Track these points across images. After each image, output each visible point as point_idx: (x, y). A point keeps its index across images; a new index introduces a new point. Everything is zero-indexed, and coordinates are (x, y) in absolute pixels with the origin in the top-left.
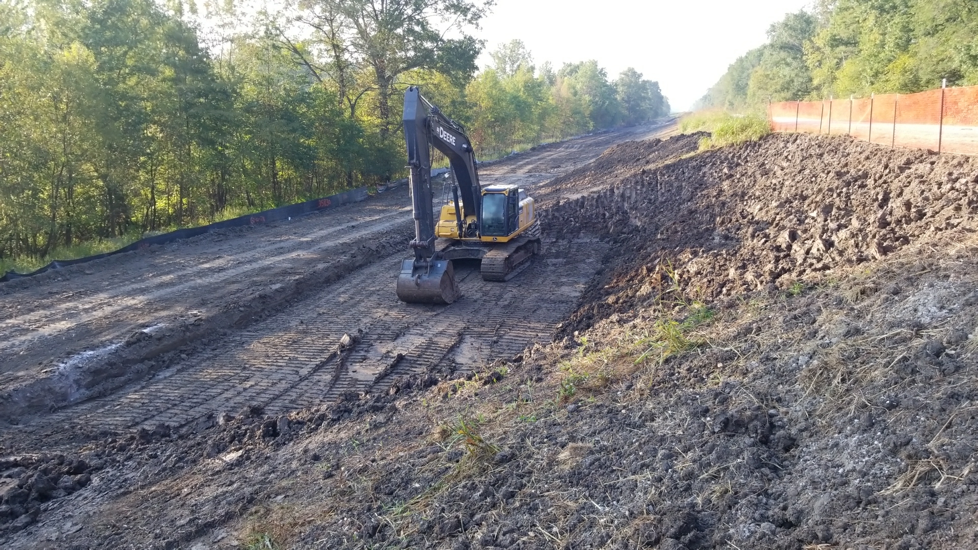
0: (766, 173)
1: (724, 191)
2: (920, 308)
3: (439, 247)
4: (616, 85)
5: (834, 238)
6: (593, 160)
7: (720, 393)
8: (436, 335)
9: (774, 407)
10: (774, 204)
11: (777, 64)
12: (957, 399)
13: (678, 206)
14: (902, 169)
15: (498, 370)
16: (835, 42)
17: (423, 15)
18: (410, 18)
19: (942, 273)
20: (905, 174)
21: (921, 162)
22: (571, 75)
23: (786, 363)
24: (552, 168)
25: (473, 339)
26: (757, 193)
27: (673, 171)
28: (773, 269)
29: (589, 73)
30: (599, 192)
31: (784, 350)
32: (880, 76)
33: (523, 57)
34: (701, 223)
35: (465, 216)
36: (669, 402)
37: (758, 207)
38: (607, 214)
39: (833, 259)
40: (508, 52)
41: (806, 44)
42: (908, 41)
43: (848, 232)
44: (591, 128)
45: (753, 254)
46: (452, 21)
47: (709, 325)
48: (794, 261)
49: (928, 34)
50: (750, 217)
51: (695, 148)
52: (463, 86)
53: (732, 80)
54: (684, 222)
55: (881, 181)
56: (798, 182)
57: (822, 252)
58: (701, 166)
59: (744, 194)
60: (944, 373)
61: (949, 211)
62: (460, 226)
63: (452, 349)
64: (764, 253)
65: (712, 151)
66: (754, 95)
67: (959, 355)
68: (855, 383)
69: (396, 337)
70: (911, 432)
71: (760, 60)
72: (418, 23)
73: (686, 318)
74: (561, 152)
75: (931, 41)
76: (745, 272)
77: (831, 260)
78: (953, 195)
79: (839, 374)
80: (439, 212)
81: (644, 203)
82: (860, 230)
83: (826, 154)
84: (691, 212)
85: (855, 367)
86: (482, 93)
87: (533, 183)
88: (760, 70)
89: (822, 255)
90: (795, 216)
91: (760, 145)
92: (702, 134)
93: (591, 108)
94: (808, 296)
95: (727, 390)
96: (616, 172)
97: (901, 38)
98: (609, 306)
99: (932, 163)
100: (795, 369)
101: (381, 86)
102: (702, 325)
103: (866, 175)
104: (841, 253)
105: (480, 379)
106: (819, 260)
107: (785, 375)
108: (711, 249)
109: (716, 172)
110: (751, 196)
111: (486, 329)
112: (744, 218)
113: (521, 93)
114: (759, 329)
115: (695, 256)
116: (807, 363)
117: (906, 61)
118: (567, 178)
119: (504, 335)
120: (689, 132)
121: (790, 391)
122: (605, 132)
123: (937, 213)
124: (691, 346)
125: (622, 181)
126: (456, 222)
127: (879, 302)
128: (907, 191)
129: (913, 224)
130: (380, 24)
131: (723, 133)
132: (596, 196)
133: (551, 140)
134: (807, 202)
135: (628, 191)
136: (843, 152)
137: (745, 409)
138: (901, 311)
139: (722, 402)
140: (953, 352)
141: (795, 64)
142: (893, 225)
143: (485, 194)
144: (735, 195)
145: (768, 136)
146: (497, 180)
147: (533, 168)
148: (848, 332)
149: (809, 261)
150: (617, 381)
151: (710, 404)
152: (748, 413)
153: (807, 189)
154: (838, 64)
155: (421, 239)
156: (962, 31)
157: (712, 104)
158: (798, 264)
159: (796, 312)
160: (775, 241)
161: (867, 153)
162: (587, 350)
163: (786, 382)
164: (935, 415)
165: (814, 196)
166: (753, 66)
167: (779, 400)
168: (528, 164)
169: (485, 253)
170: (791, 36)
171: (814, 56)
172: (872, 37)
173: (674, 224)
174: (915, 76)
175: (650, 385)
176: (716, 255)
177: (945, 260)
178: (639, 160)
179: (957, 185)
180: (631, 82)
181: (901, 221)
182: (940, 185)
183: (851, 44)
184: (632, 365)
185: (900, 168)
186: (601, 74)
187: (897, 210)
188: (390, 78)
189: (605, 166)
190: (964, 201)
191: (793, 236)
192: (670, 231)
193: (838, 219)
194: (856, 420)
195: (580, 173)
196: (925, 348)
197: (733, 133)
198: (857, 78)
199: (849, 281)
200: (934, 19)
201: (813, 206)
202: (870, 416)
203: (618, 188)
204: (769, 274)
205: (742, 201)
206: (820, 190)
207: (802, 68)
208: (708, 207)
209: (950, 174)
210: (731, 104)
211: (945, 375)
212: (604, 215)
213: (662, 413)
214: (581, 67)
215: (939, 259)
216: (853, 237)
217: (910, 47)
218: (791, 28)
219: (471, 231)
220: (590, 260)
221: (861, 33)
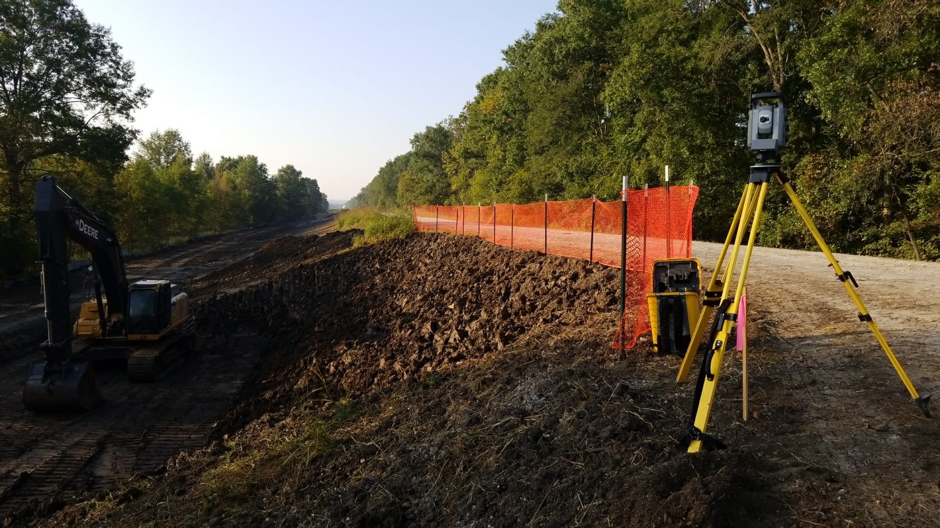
0: (412, 268)
1: (376, 285)
2: (525, 396)
3: (77, 347)
4: (276, 181)
5: (467, 329)
6: (252, 254)
7: (360, 491)
8: (71, 447)
9: (408, 500)
10: (419, 297)
11: (421, 170)
12: (550, 479)
13: (335, 299)
14: (519, 267)
15: (136, 485)
16: (467, 154)
17: (65, 100)
18: (49, 102)
19: (542, 364)
20: (521, 272)
21: (533, 262)
22: (230, 170)
23: (419, 455)
24: (211, 261)
25: (116, 448)
26: (405, 287)
27: (329, 266)
28: (417, 359)
29: (249, 168)
30: (257, 286)
31: (418, 442)
32: (504, 185)
33: (180, 150)
34: (355, 316)
35: (110, 313)
36: (313, 503)
37: (406, 300)
38: (266, 308)
39: (467, 348)
40: (163, 143)
41: (445, 155)
42: (523, 158)
43: (478, 324)
44: (251, 222)
45: (400, 345)
46: (98, 109)
47: (354, 421)
48: (434, 351)
49: (537, 153)
50: (399, 309)
51: (350, 244)
52: (111, 177)
53: (383, 182)
54: (340, 314)
55: (503, 278)
56: (439, 277)
57: (458, 342)
58: (355, 261)
59: (393, 288)
60: (541, 456)
61: (553, 304)
62: (103, 324)
63: (91, 461)
64: (411, 343)
65: (365, 248)
66: (403, 196)
67: (552, 438)
68: (473, 470)
69: (20, 452)
70: (516, 513)
71: (407, 166)
72: (58, 108)
73: (334, 414)
74: (220, 245)
75: (541, 159)
76: (393, 363)
77: (464, 349)
78: (556, 290)
79: (461, 463)
80: (79, 309)
81: (302, 296)
82: (488, 321)
83: (461, 253)
84: (347, 305)
85: (474, 455)
86: (132, 184)
87: (189, 277)
88: (407, 175)
89: (457, 344)
90: (436, 309)
91: (407, 243)
92: (355, 231)
93: (251, 202)
94: (441, 387)
95: (367, 487)
96: (275, 266)
97: (517, 155)
98: (266, 401)
99: (541, 263)
100: (427, 460)
101: (12, 171)
102: (348, 421)
103: (492, 273)
104: (473, 342)
105: (115, 498)
106: (455, 349)
107: (417, 467)
108: (364, 341)
109: (369, 267)
110: (399, 290)
111: (131, 436)
112: (393, 310)
113: (177, 185)
114: (398, 422)
115: (349, 348)
116: (437, 453)
117: (522, 174)
118: (225, 272)
119: (153, 440)
120: (346, 228)
121: (422, 482)
122: (266, 226)
123: (545, 306)
124: (338, 442)
125: (280, 276)
126: (98, 321)
127: (495, 391)
128: (523, 286)
129: (528, 316)
130: (11, 106)
131: (375, 231)
132: (254, 290)
133: (209, 233)
134: (446, 295)
135: (287, 285)
136: (474, 251)
137: (380, 506)
138: (510, 401)
139: (360, 501)
140: (548, 435)
141: (436, 171)
142: (513, 317)
143: (133, 291)
144: (386, 288)
145: (415, 234)
146: (148, 275)
147: (189, 261)
148: (470, 421)
149: (447, 350)
150: (263, 487)
151: (350, 503)
152: (383, 510)
153: (446, 284)
154: (470, 173)
155: (54, 340)
156: (561, 153)
157: (367, 203)
158: (438, 353)
159: (430, 404)
160: (420, 332)
161: (492, 253)
162: (235, 455)
163: (419, 473)
164: (534, 495)
165: (451, 291)
166: (401, 171)
167: (412, 492)
168: (184, 257)
169: (132, 352)
170: (432, 146)
171: (451, 165)
172: (496, 153)
173: (330, 317)
174: (529, 187)
175: (295, 488)
176: (368, 347)
177: (546, 351)
178: (297, 254)
179: (559, 282)
180: (291, 179)
181: (518, 313)
182: (547, 281)
183: (480, 157)
184: (279, 468)
185: (517, 266)
186: (261, 170)
187: (515, 303)
188: (22, 163)
189: (264, 260)
190: (564, 296)
191: (435, 327)
192: (327, 323)
193: (471, 311)
194: (474, 507)
195: (239, 267)
196: (526, 434)
197: (383, 232)
198: (485, 185)
199: (474, 372)
200: (541, 142)
201: (451, 299)
202: (485, 501)
203: (276, 282)
204: (414, 364)
205: (392, 294)
206: (456, 285)
207: (442, 175)
208: (362, 300)
209: (554, 272)
210: (384, 203)
211: (542, 458)
212: (263, 309)
213: (305, 517)
214: (240, 163)
215: (541, 350)
216: (482, 328)
217: (525, 163)
218: (431, 140)
219: (116, 329)
220: (249, 355)
221: (487, 148)
